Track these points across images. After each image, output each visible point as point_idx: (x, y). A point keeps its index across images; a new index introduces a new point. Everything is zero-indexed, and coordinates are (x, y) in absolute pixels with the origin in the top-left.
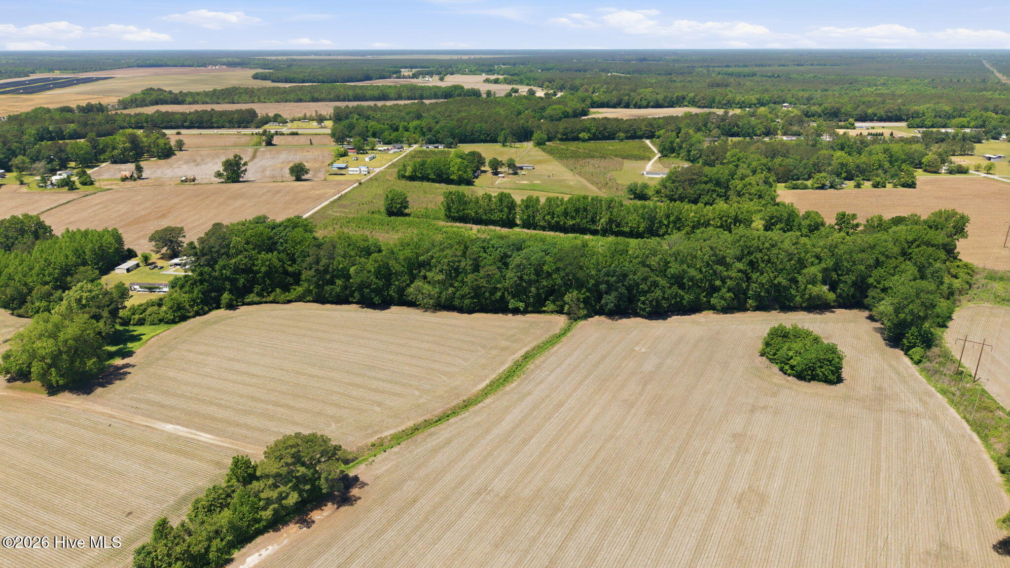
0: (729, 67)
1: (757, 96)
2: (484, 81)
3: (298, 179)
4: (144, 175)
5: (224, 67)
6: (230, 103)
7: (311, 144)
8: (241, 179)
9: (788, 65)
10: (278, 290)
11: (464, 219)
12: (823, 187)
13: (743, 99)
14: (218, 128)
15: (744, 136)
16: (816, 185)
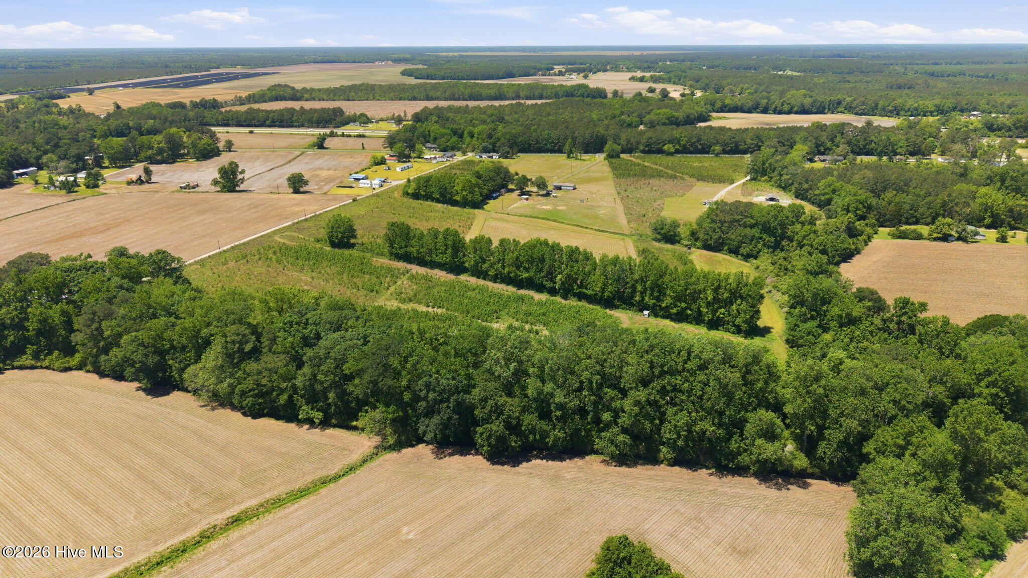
0: (937, 64)
1: (937, 102)
2: (630, 79)
3: (296, 191)
4: (154, 179)
5: (390, 62)
6: (345, 100)
7: (364, 148)
8: (237, 188)
9: (1017, 63)
10: (56, 353)
11: (407, 258)
12: (945, 238)
13: (916, 105)
14: (299, 127)
15: (880, 155)
16: (935, 235)
